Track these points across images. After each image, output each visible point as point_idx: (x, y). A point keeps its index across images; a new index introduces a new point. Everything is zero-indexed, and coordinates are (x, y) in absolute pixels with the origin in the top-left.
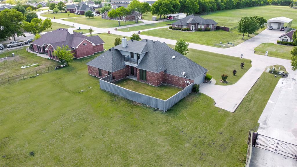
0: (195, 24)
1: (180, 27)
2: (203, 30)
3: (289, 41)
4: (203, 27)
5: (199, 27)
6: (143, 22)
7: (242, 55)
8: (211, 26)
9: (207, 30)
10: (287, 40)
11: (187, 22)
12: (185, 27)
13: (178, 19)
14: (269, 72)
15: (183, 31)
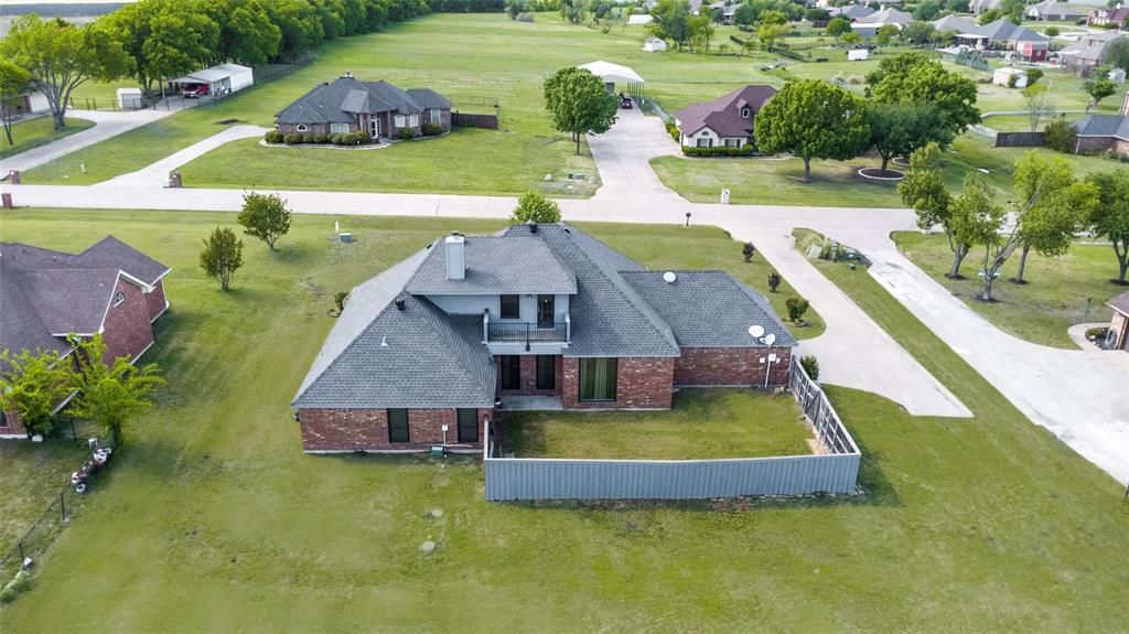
0: (383, 115)
1: (320, 132)
2: (419, 136)
3: (718, 143)
4: (414, 122)
5: (400, 122)
6: (91, 125)
7: (688, 215)
8: (437, 117)
9: (429, 131)
10: (711, 140)
11: (343, 108)
12: (344, 130)
13: (230, 91)
14: (821, 257)
15: (344, 148)
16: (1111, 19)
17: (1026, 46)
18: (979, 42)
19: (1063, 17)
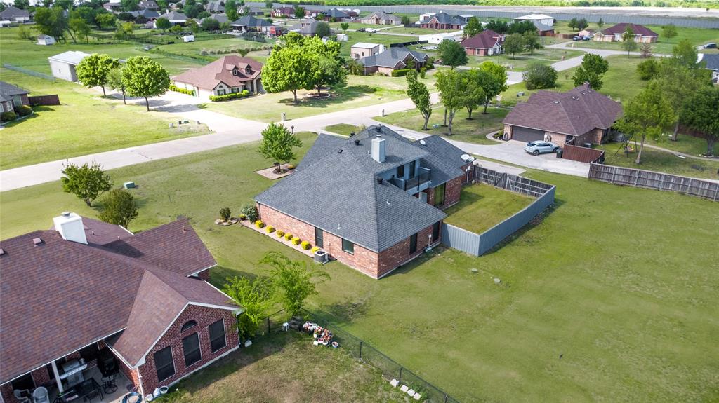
2: (18, 117)
3: (228, 91)
4: (10, 107)
8: (18, 101)
16: (283, 13)
17: (271, 28)
18: (243, 28)
19: (256, 14)
